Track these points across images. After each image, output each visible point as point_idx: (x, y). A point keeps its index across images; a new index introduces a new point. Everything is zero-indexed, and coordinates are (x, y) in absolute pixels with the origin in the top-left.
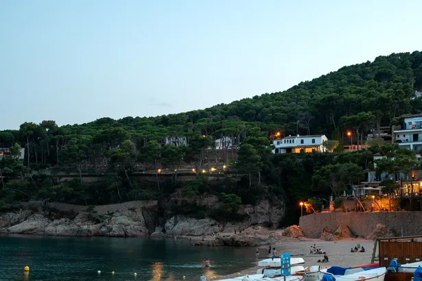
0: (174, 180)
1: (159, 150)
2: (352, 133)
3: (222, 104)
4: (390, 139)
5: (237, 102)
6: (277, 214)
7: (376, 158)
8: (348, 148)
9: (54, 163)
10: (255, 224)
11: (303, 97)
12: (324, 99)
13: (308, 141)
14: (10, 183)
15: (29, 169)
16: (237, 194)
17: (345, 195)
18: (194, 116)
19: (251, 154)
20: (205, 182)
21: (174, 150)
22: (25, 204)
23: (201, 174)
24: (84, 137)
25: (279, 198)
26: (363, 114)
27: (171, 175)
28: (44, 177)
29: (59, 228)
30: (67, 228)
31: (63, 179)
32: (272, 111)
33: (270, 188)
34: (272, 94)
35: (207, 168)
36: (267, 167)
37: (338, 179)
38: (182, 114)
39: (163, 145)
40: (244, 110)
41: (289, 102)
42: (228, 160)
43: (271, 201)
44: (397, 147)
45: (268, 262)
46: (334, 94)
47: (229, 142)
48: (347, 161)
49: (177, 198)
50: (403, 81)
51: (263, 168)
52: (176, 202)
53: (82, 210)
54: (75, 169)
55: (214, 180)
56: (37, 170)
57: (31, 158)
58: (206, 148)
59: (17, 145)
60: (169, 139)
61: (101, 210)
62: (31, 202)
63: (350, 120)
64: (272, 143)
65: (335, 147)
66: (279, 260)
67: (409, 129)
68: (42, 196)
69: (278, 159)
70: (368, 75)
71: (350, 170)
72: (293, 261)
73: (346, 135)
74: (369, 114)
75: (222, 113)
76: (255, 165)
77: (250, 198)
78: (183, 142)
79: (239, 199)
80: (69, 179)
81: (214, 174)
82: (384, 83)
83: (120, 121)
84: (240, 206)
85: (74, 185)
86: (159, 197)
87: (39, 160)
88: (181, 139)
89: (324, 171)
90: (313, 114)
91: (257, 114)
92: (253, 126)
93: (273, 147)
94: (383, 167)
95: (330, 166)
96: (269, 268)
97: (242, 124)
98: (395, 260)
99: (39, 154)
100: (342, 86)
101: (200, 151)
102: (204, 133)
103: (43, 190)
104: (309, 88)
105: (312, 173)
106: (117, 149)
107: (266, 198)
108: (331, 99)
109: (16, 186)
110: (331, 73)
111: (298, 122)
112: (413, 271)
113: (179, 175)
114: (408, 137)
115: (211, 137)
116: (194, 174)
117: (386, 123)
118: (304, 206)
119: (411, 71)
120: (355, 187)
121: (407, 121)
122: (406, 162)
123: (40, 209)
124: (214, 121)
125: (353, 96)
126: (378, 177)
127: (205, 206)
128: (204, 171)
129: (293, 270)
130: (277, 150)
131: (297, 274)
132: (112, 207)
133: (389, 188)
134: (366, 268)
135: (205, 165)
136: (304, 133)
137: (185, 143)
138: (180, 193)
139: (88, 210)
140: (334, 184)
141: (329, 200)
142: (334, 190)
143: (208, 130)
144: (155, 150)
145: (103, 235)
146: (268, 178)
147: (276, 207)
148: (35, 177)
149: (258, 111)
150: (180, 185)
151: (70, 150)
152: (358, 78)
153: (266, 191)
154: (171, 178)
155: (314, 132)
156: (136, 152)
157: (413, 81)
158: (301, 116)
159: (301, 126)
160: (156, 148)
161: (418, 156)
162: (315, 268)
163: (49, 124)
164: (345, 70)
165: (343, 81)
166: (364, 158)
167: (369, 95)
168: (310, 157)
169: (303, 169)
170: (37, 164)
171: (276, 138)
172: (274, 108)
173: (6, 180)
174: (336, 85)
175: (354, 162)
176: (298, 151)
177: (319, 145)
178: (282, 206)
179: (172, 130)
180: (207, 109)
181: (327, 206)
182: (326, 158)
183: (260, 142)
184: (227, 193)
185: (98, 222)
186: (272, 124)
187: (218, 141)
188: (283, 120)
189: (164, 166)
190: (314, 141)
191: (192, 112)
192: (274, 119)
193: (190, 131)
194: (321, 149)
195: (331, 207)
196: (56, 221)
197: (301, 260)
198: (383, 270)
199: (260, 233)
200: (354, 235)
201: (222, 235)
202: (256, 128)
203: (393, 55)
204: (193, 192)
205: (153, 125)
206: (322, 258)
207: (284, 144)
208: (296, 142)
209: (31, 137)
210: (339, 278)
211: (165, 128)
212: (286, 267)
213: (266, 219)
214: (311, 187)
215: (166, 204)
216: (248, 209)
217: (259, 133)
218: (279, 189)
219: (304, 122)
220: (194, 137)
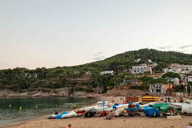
3: (88, 63)
4: (129, 71)
5: (92, 63)
6: (101, 90)
7: (125, 76)
8: (118, 74)
9: (45, 78)
10: (96, 93)
11: (107, 61)
13: (109, 72)
14: (33, 83)
15: (38, 80)
16: (91, 85)
17: (118, 85)
18: (81, 66)
19: (95, 75)
20: (84, 82)
21: (76, 74)
22: (37, 89)
24: (53, 71)
25: (102, 86)
26: (122, 65)
28: (42, 82)
29: (46, 95)
30: (48, 95)
31: (47, 82)
32: (100, 65)
33: (100, 84)
34: (100, 61)
35: (84, 79)
36: (99, 78)
37: (116, 82)
38: (78, 66)
39: (73, 73)
40: (93, 65)
41: (104, 63)
42: (89, 77)
43: (100, 87)
44: (130, 74)
45: (99, 102)
47: (90, 72)
48: (118, 77)
50: (132, 58)
52: (76, 87)
53: (52, 90)
54: (50, 79)
55: (86, 82)
56: (40, 80)
57: (39, 77)
58: (84, 74)
59: (35, 73)
60: (75, 72)
61: (57, 90)
62: (38, 88)
63: (119, 67)
65: (115, 74)
67: (133, 69)
68: (41, 87)
69: (101, 77)
70: (123, 56)
71: (119, 79)
72: (106, 102)
73: (118, 71)
74: (124, 65)
75: (88, 65)
76: (96, 78)
77: (95, 86)
78: (78, 72)
79: (92, 87)
80: (49, 82)
81: (86, 80)
82: (127, 58)
83: (62, 67)
85: (51, 83)
86: (72, 86)
87: (41, 77)
90: (110, 65)
92: (96, 68)
93: (100, 74)
94: (127, 79)
95: (114, 78)
96: (100, 104)
97: (93, 68)
98: (131, 102)
99: (41, 76)
100: (117, 59)
101: (82, 75)
102: (83, 70)
103: (42, 85)
104: (109, 59)
105: (110, 80)
106: (62, 74)
108: (114, 62)
109: (34, 84)
111: (106, 67)
112: (135, 104)
113: (77, 81)
114: (133, 71)
115: (85, 71)
116: (81, 80)
117: (128, 67)
118: (108, 88)
119: (134, 55)
120: (120, 83)
121: (133, 67)
122: (133, 77)
123: (41, 90)
124: (86, 67)
125: (120, 61)
126: (126, 81)
127: (84, 88)
129: (106, 104)
130: (101, 74)
131: (107, 105)
132: (60, 89)
133: (129, 84)
134: (123, 104)
136: (108, 70)
138: (77, 85)
139: (54, 90)
140: (115, 83)
142: (115, 84)
144: (71, 74)
145: (57, 96)
146: (99, 81)
148: (40, 82)
149: (97, 65)
150: (77, 83)
151: (49, 75)
152: (121, 57)
154: (75, 81)
155: (110, 70)
156: (67, 75)
157: (134, 57)
161: (136, 76)
162: (111, 104)
163: (44, 68)
164: (118, 55)
166: (123, 76)
167: (124, 61)
169: (108, 79)
171: (101, 71)
173: (32, 83)
175: (120, 77)
178: (103, 88)
179: (76, 69)
180: (84, 64)
181: (114, 88)
182: (113, 76)
183: (97, 72)
184: (89, 85)
185: (56, 93)
186: (100, 68)
187: (87, 72)
188: (103, 67)
189: (74, 79)
192: (101, 67)
193: (80, 70)
194: (112, 74)
195: (115, 88)
196: (45, 93)
197: (107, 102)
198: (128, 104)
199: (97, 95)
201: (88, 96)
203: (129, 51)
204: (81, 85)
205: (71, 68)
207: (103, 73)
208: (106, 72)
209: (39, 71)
210: (117, 106)
211: (74, 69)
212: (104, 104)
213: (99, 91)
214: (110, 83)
215: (74, 88)
216: (94, 89)
217: (97, 70)
218: (102, 84)
219: (108, 68)
220: (81, 71)
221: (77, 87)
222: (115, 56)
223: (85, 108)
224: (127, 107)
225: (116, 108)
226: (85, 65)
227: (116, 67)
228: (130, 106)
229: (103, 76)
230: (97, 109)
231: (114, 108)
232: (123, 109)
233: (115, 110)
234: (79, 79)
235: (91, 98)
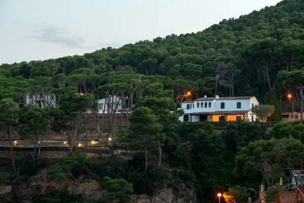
0: (36, 156)
1: (15, 112)
2: (294, 95)
3: (109, 49)
5: (130, 45)
8: (287, 116)
11: (225, 41)
12: (255, 45)
13: (231, 105)
16: (127, 179)
17: (281, 183)
18: (68, 65)
19: (149, 121)
20: (81, 160)
21: (37, 113)
23: (75, 149)
25: (188, 186)
27: (32, 149)
32: (181, 61)
33: (175, 172)
34: (182, 35)
35: (86, 140)
36: (171, 140)
37: (272, 161)
38: (50, 61)
39: (21, 106)
41: (205, 48)
42: (115, 130)
43: (175, 190)
46: (269, 38)
47: (118, 104)
48: (285, 134)
49: (40, 183)
51: (166, 142)
52: (39, 188)
55: (93, 158)
58: (84, 111)
60: (31, 97)
63: (292, 76)
64: (179, 106)
65: (269, 115)
69: (187, 130)
71: (289, 149)
73: (285, 98)
75: (108, 61)
76: (154, 137)
77: (145, 185)
78: (51, 101)
79: (130, 187)
81: (93, 150)
84: (132, 196)
86: (14, 181)
88: (48, 98)
89: (252, 148)
90: (238, 65)
91: (159, 64)
92: (153, 81)
93: (181, 113)
95: (262, 141)
97: (137, 78)
100: (281, 27)
101: (74, 115)
102: (81, 89)
104: (234, 29)
105: (236, 151)
107: (169, 186)
108: (264, 45)
110: (266, 8)
111: (218, 76)
113: (43, 149)
115: (92, 96)
116: (66, 149)
118: (222, 198)
120: (295, 173)
124: (97, 72)
127: (80, 195)
128: (80, 145)
130: (186, 117)
135: (82, 135)
136: (225, 93)
137: (54, 103)
138: (45, 175)
140: (267, 168)
141: (258, 190)
142: (266, 177)
144: (10, 112)
147: (182, 199)
149: (161, 59)
150: (44, 164)
153: (170, 176)
154: (33, 153)
155: (239, 92)
158: (222, 69)
159: (223, 83)
160: (12, 109)
165: (283, 19)
168: (234, 128)
169: (223, 145)
171: (185, 100)
172: (185, 56)
174: (273, 27)
175: (295, 136)
176: (216, 119)
177: (247, 112)
178: (192, 198)
179: (36, 84)
180: (87, 55)
182: (256, 131)
183: (160, 105)
184: (113, 177)
186: (180, 79)
187: (102, 101)
188: (197, 74)
189: (23, 137)
190: (239, 105)
191: (65, 59)
192: (183, 72)
193: (62, 86)
194: (250, 117)
202: (157, 83)
204: (64, 175)
205: (8, 76)
207: (197, 108)
208: (215, 105)
211: (25, 81)
214: (234, 171)
215: (23, 191)
217: (162, 91)
218: (190, 173)
219: (225, 78)
220: (67, 96)
221: (45, 185)
226: (94, 58)
227: (273, 73)
229: (194, 127)
234: (51, 141)
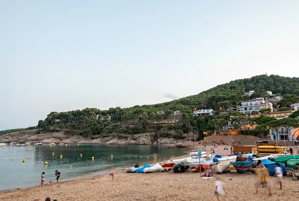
0: (160, 125)
1: (155, 115)
2: (222, 108)
3: (176, 100)
4: (236, 110)
5: (181, 99)
6: (196, 136)
7: (231, 117)
8: (220, 113)
9: (120, 120)
10: (188, 140)
11: (204, 96)
12: (211, 97)
13: (206, 111)
14: (106, 127)
15: (112, 123)
17: (220, 130)
18: (166, 104)
19: (186, 116)
20: (171, 126)
21: (160, 115)
22: (111, 134)
23: (169, 123)
24: (130, 112)
25: (197, 131)
26: (226, 101)
28: (117, 125)
29: (122, 142)
30: (125, 142)
31: (124, 126)
32: (193, 102)
33: (193, 128)
34: (193, 95)
35: (171, 121)
36: (192, 120)
37: (217, 124)
38: (162, 103)
40: (183, 101)
41: (199, 98)
42: (178, 118)
43: (194, 132)
44: (239, 113)
45: (193, 153)
47: (178, 112)
48: (220, 118)
49: (161, 131)
50: (241, 89)
52: (161, 133)
53: (130, 136)
54: (127, 122)
55: (174, 125)
56: (115, 123)
57: (113, 119)
58: (171, 114)
59: (108, 115)
60: (158, 112)
61: (136, 136)
62: (113, 134)
63: (221, 104)
64: (193, 112)
65: (216, 113)
66: (197, 153)
67: (243, 106)
68: (116, 132)
69: (195, 118)
70: (227, 88)
71: (221, 121)
72: (202, 153)
73: (220, 109)
74: (228, 101)
75: (176, 103)
76: (188, 120)
77: (186, 131)
78: (163, 112)
79: (182, 131)
80: (126, 126)
81: (174, 123)
82: (233, 90)
83: (142, 106)
84: (183, 134)
85: (127, 128)
86: (155, 131)
89: (212, 121)
90: (207, 102)
92: (187, 106)
94: (234, 120)
95: (214, 120)
96: (194, 155)
97: (183, 106)
98: (240, 153)
99: (115, 118)
100: (218, 92)
101: (169, 115)
102: (170, 109)
103: (117, 130)
104: (206, 93)
105: (208, 122)
106: (141, 116)
107: (192, 131)
108: (214, 96)
109: (108, 129)
111: (202, 105)
112: (247, 157)
113: (162, 124)
114: (242, 109)
115: (172, 111)
116: (167, 123)
117: (234, 103)
118: (205, 134)
119: (243, 86)
120: (223, 127)
121: (242, 103)
122: (242, 118)
123: (116, 136)
124: (173, 105)
125: (222, 95)
126: (232, 123)
127: (171, 134)
129: (202, 156)
130: (195, 115)
131: (204, 157)
132: (140, 135)
133: (236, 127)
134: (229, 156)
136: (204, 108)
139: (132, 136)
140: (216, 126)
141: (214, 131)
142: (216, 128)
143: (171, 109)
145: (137, 144)
146: (192, 124)
147: (195, 134)
148: (114, 126)
149: (188, 102)
150: (162, 127)
151: (125, 116)
152: (224, 89)
155: (208, 108)
156: (147, 117)
157: (244, 89)
158: (203, 103)
159: (204, 106)
161: (247, 116)
162: (210, 155)
163: (119, 108)
164: (219, 86)
165: (218, 90)
166: (227, 117)
167: (228, 95)
169: (205, 121)
170: (115, 121)
173: (105, 127)
174: (215, 92)
175: (223, 118)
178: (198, 134)
179: (159, 109)
181: (213, 133)
182: (213, 117)
183: (189, 112)
184: (178, 129)
185: (135, 140)
186: (193, 106)
187: (175, 112)
188: (197, 104)
189: (157, 121)
190: (208, 111)
192: (194, 104)
193: (165, 109)
194: (211, 114)
195: (215, 134)
196: (122, 140)
197: (205, 152)
198: (235, 157)
199: (190, 143)
200: (224, 144)
201: (177, 144)
204: (167, 129)
205: (153, 107)
206: (212, 152)
207: (197, 112)
208: (202, 111)
209: (113, 112)
210: (219, 159)
211: (157, 108)
212: (200, 155)
213: (192, 138)
214: (208, 127)
215: (158, 133)
216: (185, 135)
217: (189, 109)
218: (197, 128)
219: (204, 105)
220: (167, 111)
222: (214, 89)
223: (174, 160)
224: (235, 161)
225: (217, 161)
226: (172, 102)
227: (216, 103)
228: (238, 159)
229: (197, 117)
230: (190, 162)
231: (214, 161)
232: (228, 163)
233: (217, 164)
234: (164, 121)
235: (181, 147)
